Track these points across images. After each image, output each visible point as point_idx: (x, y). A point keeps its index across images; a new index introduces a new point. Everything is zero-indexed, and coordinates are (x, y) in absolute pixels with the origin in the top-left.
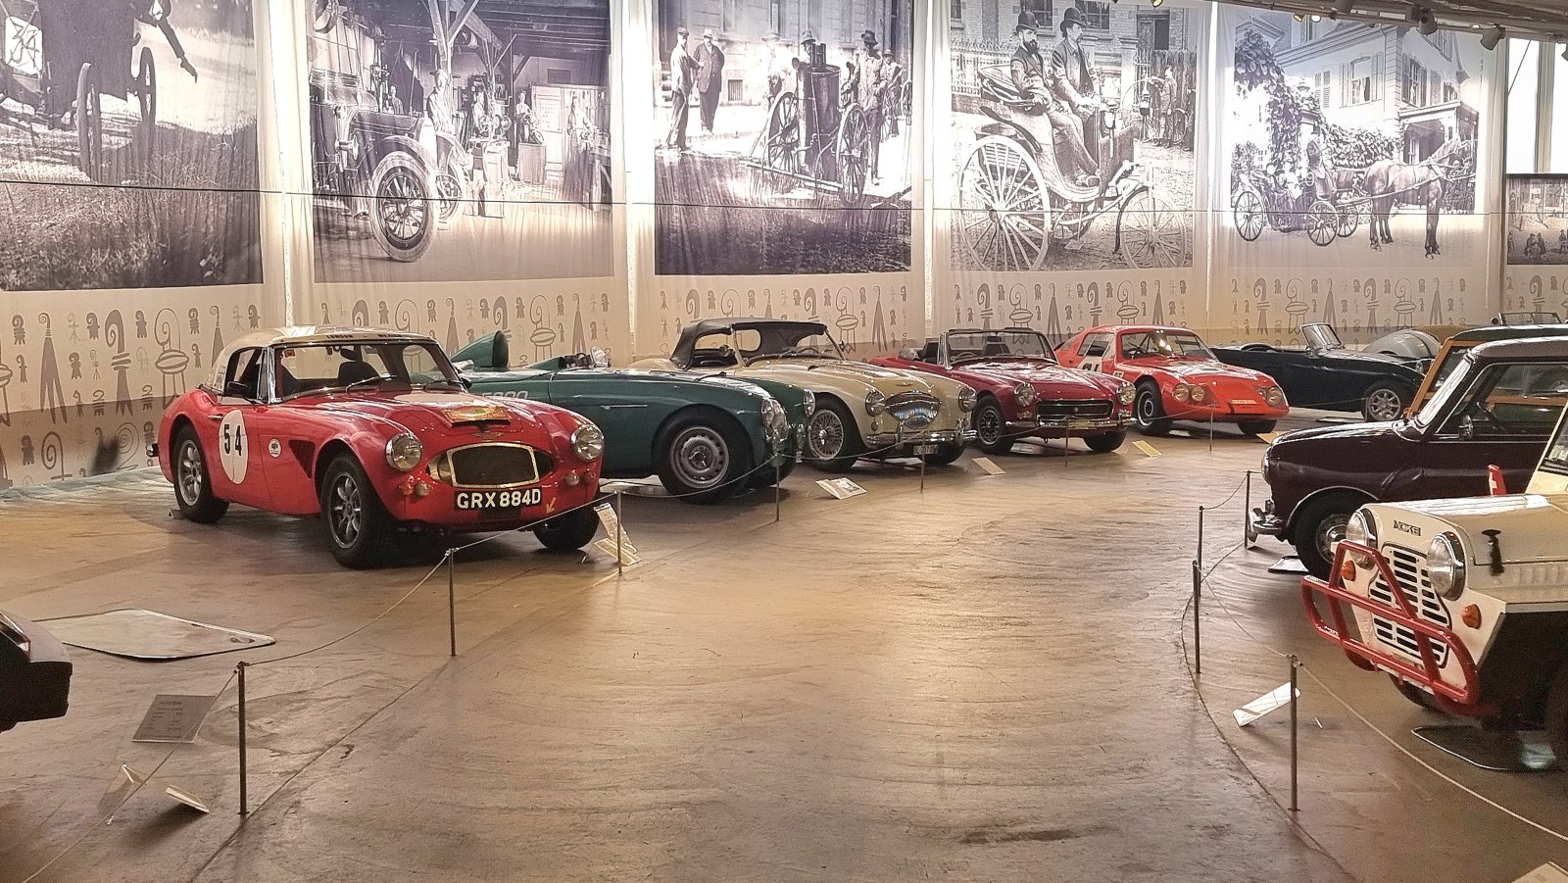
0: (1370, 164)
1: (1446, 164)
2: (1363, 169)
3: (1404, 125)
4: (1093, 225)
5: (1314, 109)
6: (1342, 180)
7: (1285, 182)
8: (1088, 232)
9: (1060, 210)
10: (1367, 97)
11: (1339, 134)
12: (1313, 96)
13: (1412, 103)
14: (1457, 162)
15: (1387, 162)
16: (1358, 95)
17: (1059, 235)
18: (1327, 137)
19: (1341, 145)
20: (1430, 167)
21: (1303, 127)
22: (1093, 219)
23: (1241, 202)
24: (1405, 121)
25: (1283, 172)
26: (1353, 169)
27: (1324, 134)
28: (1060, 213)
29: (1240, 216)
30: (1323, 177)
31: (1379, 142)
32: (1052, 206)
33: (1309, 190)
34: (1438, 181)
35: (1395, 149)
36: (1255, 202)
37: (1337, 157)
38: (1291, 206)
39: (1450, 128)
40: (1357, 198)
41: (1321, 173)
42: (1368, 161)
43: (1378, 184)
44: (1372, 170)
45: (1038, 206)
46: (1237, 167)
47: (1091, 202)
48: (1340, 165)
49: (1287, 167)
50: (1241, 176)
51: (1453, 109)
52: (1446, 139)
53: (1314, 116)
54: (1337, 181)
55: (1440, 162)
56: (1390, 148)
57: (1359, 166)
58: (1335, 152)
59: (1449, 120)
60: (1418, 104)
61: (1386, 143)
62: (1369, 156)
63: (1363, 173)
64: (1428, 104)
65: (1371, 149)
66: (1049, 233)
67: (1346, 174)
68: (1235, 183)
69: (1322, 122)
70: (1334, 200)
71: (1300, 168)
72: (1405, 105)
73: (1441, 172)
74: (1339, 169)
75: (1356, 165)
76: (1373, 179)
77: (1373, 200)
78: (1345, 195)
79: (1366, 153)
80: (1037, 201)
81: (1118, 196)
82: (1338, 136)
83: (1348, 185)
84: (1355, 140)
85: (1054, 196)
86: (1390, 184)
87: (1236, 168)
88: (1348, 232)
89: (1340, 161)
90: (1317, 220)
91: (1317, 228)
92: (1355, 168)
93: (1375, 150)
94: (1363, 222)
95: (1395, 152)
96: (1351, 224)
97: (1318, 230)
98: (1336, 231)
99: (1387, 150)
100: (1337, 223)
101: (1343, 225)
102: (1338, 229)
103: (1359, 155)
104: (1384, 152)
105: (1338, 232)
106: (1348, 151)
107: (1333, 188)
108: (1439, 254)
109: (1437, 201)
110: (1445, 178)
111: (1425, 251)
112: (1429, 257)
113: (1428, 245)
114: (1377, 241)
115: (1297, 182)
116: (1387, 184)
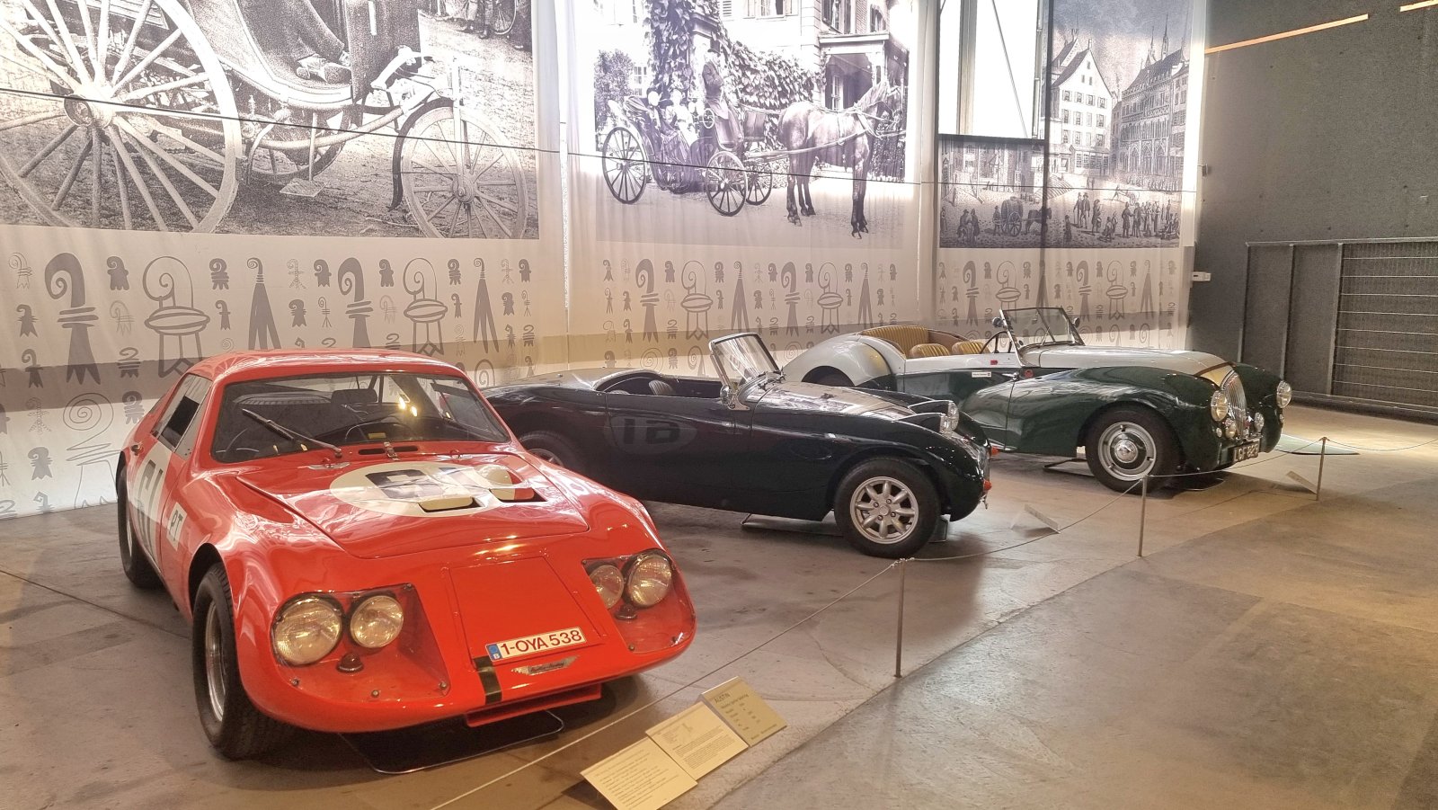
1: (874, 114)
2: (776, 112)
3: (825, 55)
4: (342, 154)
5: (711, 14)
6: (751, 123)
7: (675, 118)
8: (333, 167)
9: (265, 119)
10: (779, 10)
11: (744, 56)
13: (834, 26)
14: (885, 113)
15: (805, 105)
17: (264, 167)
19: (748, 73)
20: (856, 117)
21: (697, 39)
22: (342, 143)
23: (612, 142)
24: (826, 50)
25: (671, 104)
26: (764, 110)
28: (264, 124)
29: (611, 164)
30: (725, 117)
31: (794, 74)
32: (240, 108)
33: (707, 134)
34: (865, 136)
35: (815, 87)
36: (633, 144)
37: (743, 90)
38: (685, 155)
39: (878, 68)
40: (770, 152)
41: (722, 110)
42: (783, 101)
43: (795, 135)
44: (789, 114)
45: (206, 105)
46: (603, 90)
47: (333, 112)
48: (748, 103)
49: (676, 97)
50: (611, 103)
51: (880, 42)
53: (711, 25)
54: (745, 124)
55: (867, 111)
56: (808, 86)
57: (773, 107)
58: (740, 83)
59: (876, 57)
60: (842, 28)
61: (804, 78)
62: (783, 94)
63: (777, 116)
64: (853, 31)
65: (784, 85)
66: (239, 163)
67: (755, 116)
68: (602, 114)
70: (741, 152)
71: (695, 101)
72: (827, 28)
73: (868, 125)
74: (747, 108)
75: (768, 104)
76: (789, 127)
77: (790, 156)
78: (754, 145)
79: (780, 89)
80: (201, 94)
81: (393, 108)
82: (743, 60)
83: (759, 133)
84: (766, 68)
85: (242, 90)
86: (810, 135)
87: (601, 90)
88: (760, 198)
89: (748, 97)
90: (720, 179)
91: (720, 190)
92: (767, 108)
93: (791, 86)
94: (778, 185)
95: (815, 91)
96: (764, 187)
97: (721, 194)
98: (744, 196)
99: (805, 87)
100: (745, 184)
101: (754, 188)
102: (748, 192)
103: (771, 90)
104: (802, 90)
105: (747, 197)
106: (757, 83)
107: (739, 134)
108: (867, 232)
109: (864, 163)
110: (872, 133)
111: (851, 228)
112: (856, 234)
113: (855, 220)
114: (795, 212)
115: (691, 121)
116: (807, 135)
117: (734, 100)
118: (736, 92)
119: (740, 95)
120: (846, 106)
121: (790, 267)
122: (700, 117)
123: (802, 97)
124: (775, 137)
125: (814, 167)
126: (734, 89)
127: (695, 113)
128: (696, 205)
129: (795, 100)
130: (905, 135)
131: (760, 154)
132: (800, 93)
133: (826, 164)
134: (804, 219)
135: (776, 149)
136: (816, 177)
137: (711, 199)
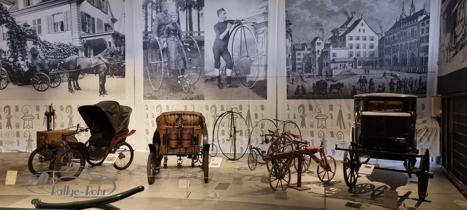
0: (66, 57)
1: (108, 57)
2: (63, 59)
3: (84, 41)
5: (33, 34)
10: (62, 29)
11: (48, 44)
12: (33, 29)
13: (87, 31)
14: (114, 56)
15: (76, 56)
16: (57, 28)
18: (41, 46)
19: (50, 49)
20: (100, 58)
21: (28, 42)
24: (84, 39)
26: (57, 59)
27: (40, 45)
30: (39, 62)
31: (70, 48)
34: (105, 64)
35: (80, 51)
37: (48, 54)
38: (23, 75)
39: (110, 43)
41: (39, 61)
42: (65, 56)
43: (71, 66)
44: (67, 60)
48: (50, 58)
51: (110, 34)
52: (108, 47)
53: (34, 38)
55: (105, 56)
59: (109, 39)
60: (91, 32)
61: (74, 48)
62: (66, 54)
63: (63, 61)
64: (96, 32)
67: (53, 61)
69: (38, 40)
70: (47, 72)
72: (84, 33)
73: (106, 61)
74: (49, 59)
75: (58, 57)
76: (70, 63)
77: (69, 73)
78: (53, 70)
79: (64, 53)
82: (47, 46)
83: (54, 66)
84: (58, 47)
86: (78, 65)
88: (56, 85)
89: (50, 56)
90: (38, 81)
91: (38, 84)
92: (58, 59)
93: (69, 51)
94: (64, 81)
95: (80, 52)
96: (57, 82)
97: (38, 85)
98: (49, 86)
99: (75, 51)
100: (49, 82)
101: (53, 83)
102: (50, 84)
103: (60, 53)
104: (73, 52)
105: (50, 85)
106: (53, 52)
107: (47, 67)
108: (107, 94)
109: (104, 73)
110: (108, 63)
111: (99, 94)
112: (102, 96)
113: (101, 91)
114: (72, 89)
115: (26, 65)
116: (76, 65)
117: (43, 57)
118: (44, 55)
119: (46, 56)
120: (94, 55)
121: (70, 106)
122: (30, 63)
123: (74, 54)
124: (62, 67)
125: (80, 75)
126: (43, 54)
127: (27, 62)
128: (28, 90)
129: (71, 55)
130: (125, 62)
131: (56, 72)
132: (73, 53)
133: (86, 74)
134: (76, 92)
135: (63, 70)
136: (81, 78)
137: (34, 87)
